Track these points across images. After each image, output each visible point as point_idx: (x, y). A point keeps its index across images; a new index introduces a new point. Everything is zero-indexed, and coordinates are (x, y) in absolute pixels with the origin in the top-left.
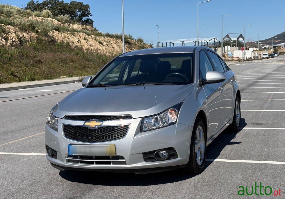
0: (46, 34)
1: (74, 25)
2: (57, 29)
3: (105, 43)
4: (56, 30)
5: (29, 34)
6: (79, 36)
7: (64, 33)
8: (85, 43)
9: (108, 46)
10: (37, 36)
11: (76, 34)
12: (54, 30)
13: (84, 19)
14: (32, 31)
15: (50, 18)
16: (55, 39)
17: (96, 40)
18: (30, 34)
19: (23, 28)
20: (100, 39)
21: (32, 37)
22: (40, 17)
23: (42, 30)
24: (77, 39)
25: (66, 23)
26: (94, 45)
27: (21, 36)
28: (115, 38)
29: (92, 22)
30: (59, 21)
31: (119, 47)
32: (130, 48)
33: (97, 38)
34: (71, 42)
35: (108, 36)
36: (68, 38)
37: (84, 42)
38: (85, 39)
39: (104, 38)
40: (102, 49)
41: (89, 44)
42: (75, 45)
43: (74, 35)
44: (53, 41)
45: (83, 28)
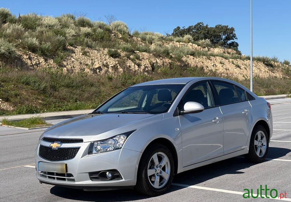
0: (179, 59)
1: (215, 49)
2: (193, 54)
3: (242, 67)
4: (191, 55)
5: (162, 60)
6: (216, 60)
7: (199, 57)
8: (221, 67)
9: (246, 69)
10: (170, 61)
11: (212, 58)
12: (189, 55)
13: (229, 42)
14: (166, 56)
15: (190, 44)
16: (188, 64)
17: (233, 63)
18: (164, 60)
19: (157, 55)
20: (238, 63)
21: (165, 62)
22: (181, 43)
23: (176, 56)
24: (212, 63)
25: (206, 48)
26: (230, 69)
27: (154, 62)
28: (256, 61)
29: (237, 45)
30: (200, 46)
31: (259, 70)
32: (272, 71)
33: (235, 61)
34: (205, 66)
35: (248, 59)
36: (203, 63)
37: (219, 66)
38: (221, 63)
39: (243, 62)
40: (238, 72)
41: (225, 68)
42: (209, 69)
43: (210, 60)
44: (186, 66)
45: (223, 52)
